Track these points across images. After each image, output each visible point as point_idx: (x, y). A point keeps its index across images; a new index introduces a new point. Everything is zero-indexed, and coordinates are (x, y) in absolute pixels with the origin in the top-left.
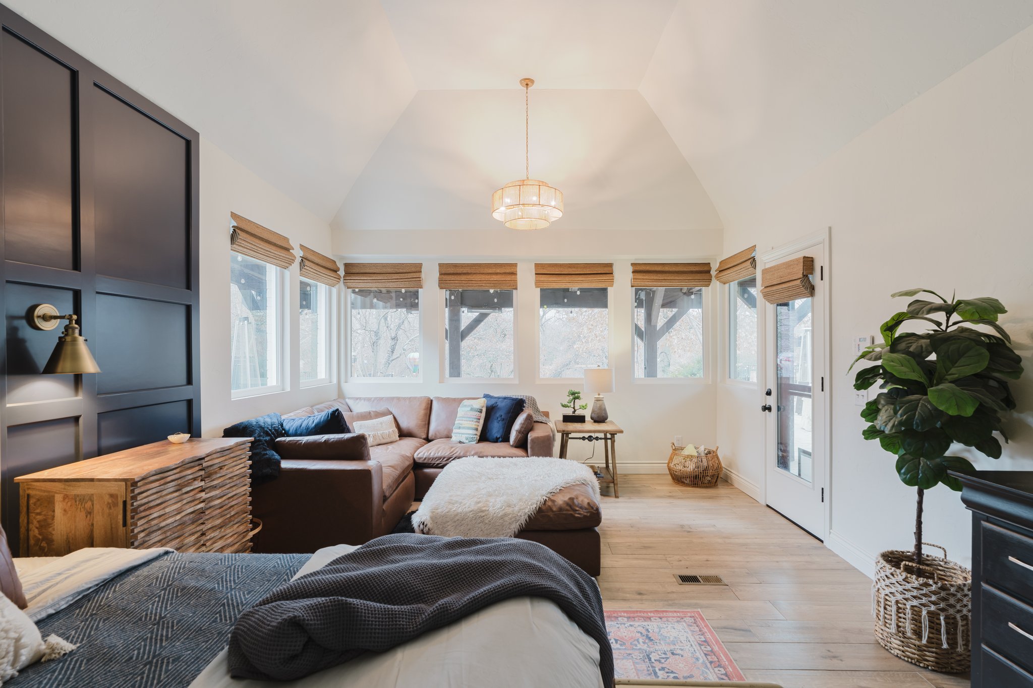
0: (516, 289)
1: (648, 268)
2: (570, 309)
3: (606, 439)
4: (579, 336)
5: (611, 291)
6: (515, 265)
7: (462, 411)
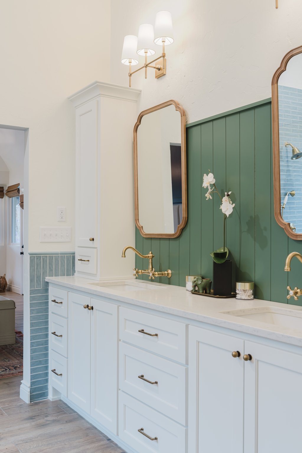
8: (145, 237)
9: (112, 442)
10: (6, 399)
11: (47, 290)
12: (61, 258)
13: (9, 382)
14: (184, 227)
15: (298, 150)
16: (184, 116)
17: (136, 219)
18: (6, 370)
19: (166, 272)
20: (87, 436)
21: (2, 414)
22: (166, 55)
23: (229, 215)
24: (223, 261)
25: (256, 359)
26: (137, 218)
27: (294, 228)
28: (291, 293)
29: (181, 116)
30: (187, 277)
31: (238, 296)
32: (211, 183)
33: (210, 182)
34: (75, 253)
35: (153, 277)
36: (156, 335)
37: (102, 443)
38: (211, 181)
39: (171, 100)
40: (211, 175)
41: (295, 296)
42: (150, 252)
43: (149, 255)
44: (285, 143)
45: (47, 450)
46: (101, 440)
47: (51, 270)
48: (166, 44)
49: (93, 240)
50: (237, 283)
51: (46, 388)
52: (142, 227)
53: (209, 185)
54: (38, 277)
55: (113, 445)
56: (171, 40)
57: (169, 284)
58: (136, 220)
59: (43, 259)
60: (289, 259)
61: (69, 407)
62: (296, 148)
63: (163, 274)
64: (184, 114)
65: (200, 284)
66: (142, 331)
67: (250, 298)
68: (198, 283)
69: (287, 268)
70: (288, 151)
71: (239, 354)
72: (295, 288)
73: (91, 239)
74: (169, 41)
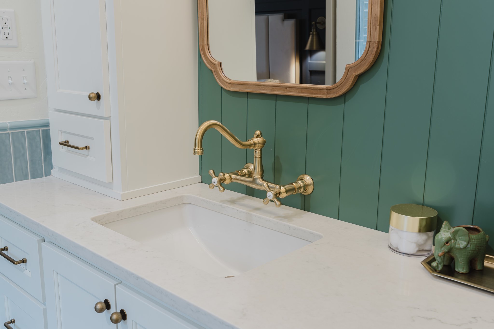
8: (230, 89)
12: (13, 140)
19: (300, 182)
26: (206, 42)
34: (49, 123)
42: (258, 132)
43: (255, 140)
49: (98, 97)
52: (220, 63)
58: (202, 47)
68: (457, 246)
73: (91, 95)
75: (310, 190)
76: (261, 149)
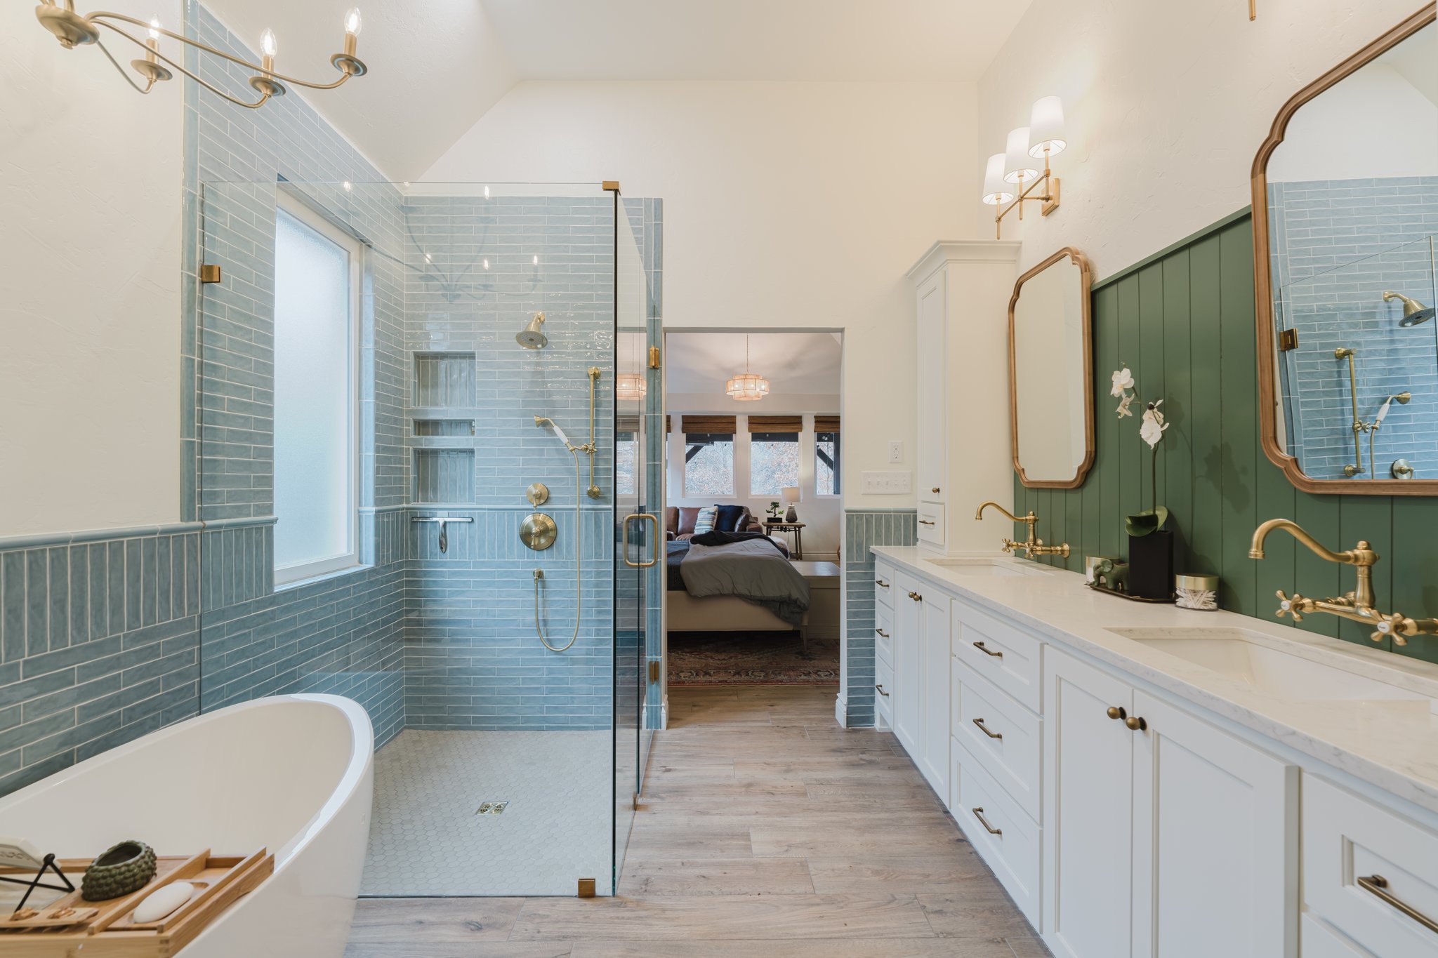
0: (735, 433)
1: (825, 419)
2: (771, 443)
3: (796, 531)
4: (779, 465)
5: (800, 434)
6: (735, 417)
7: (700, 515)
8: (1029, 486)
9: (951, 817)
10: (816, 716)
11: (872, 566)
12: (894, 519)
13: (829, 693)
14: (1089, 468)
15: (1421, 305)
16: (1086, 271)
17: (1015, 457)
18: (831, 674)
19: (1059, 548)
20: (913, 797)
21: (803, 736)
22: (1051, 173)
23: (1155, 444)
24: (1146, 532)
25: (1154, 730)
26: (1015, 455)
27: (1408, 468)
28: (1286, 604)
29: (1082, 273)
30: (1087, 557)
31: (1180, 602)
32: (1126, 387)
33: (1123, 385)
34: (916, 510)
35: (1032, 555)
36: (999, 655)
37: (933, 814)
38: (1126, 384)
39: (1064, 249)
40: (1126, 372)
41: (1294, 613)
42: (1031, 513)
43: (1028, 518)
44: (1384, 294)
45: (847, 803)
46: (933, 810)
47: (878, 535)
48: (1051, 153)
49: (938, 490)
50: (1177, 576)
51: (872, 710)
52: (1023, 469)
53: (1122, 390)
54: (859, 546)
55: (951, 823)
56: (1062, 144)
57: (1066, 568)
58: (1013, 458)
59: (867, 519)
60: (1261, 533)
61: (901, 746)
62: (1413, 302)
63: (1051, 551)
64: (1086, 268)
65: (1109, 572)
66: (980, 645)
67: (1206, 608)
68: (1105, 570)
69: (1255, 552)
70: (1393, 309)
71: (1122, 714)
72: (1293, 596)
73: (935, 489)
74: (1056, 147)
75: (1067, 554)
76: (1034, 524)
